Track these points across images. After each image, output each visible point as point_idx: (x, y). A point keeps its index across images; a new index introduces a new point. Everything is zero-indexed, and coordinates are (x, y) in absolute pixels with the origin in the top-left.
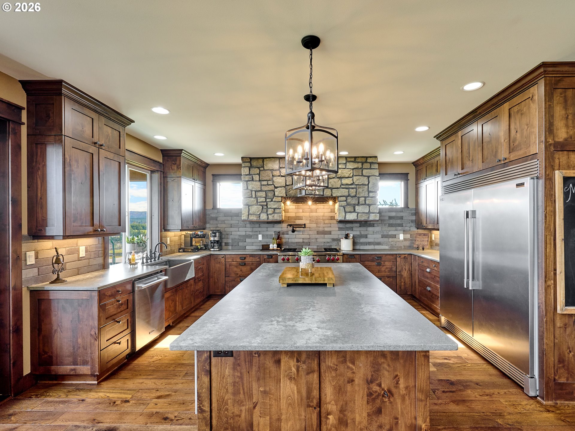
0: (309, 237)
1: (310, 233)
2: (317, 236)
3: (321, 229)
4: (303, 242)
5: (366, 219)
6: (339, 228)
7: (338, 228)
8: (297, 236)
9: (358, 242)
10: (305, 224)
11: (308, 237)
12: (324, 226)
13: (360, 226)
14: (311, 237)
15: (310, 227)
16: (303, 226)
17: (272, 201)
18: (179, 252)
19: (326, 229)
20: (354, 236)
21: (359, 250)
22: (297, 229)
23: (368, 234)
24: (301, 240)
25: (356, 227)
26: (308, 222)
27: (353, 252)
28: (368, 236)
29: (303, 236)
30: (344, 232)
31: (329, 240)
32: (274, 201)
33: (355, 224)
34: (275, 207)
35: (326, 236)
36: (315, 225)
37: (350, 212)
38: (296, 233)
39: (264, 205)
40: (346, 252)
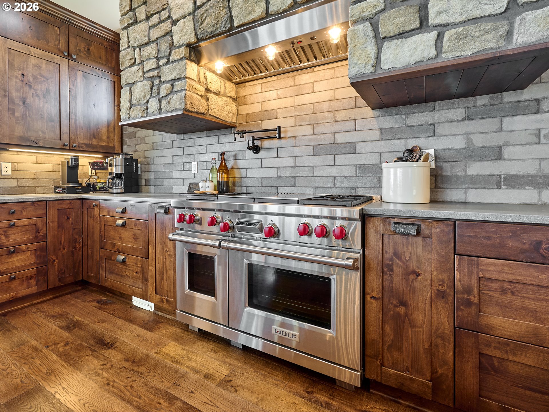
0: (293, 165)
1: (297, 151)
2: (316, 160)
3: (326, 139)
4: (279, 177)
5: (492, 45)
6: (381, 130)
7: (378, 133)
8: (266, 163)
9: (457, 177)
10: (279, 127)
11: (290, 162)
12: (337, 127)
13: (468, 118)
14: (297, 164)
15: (295, 137)
16: (276, 134)
17: (168, 62)
18: (55, 192)
19: (340, 138)
20: (441, 154)
21: (464, 204)
22: (266, 144)
23: (507, 144)
24: (273, 173)
25: (450, 121)
26: (291, 122)
27: (431, 208)
28: (507, 152)
29: (278, 162)
30: (403, 141)
31: (349, 171)
32: (172, 62)
33: (443, 112)
34: (172, 77)
35: (341, 159)
36: (308, 130)
37: (400, 35)
38: (262, 154)
39: (153, 77)
40: (399, 207)
